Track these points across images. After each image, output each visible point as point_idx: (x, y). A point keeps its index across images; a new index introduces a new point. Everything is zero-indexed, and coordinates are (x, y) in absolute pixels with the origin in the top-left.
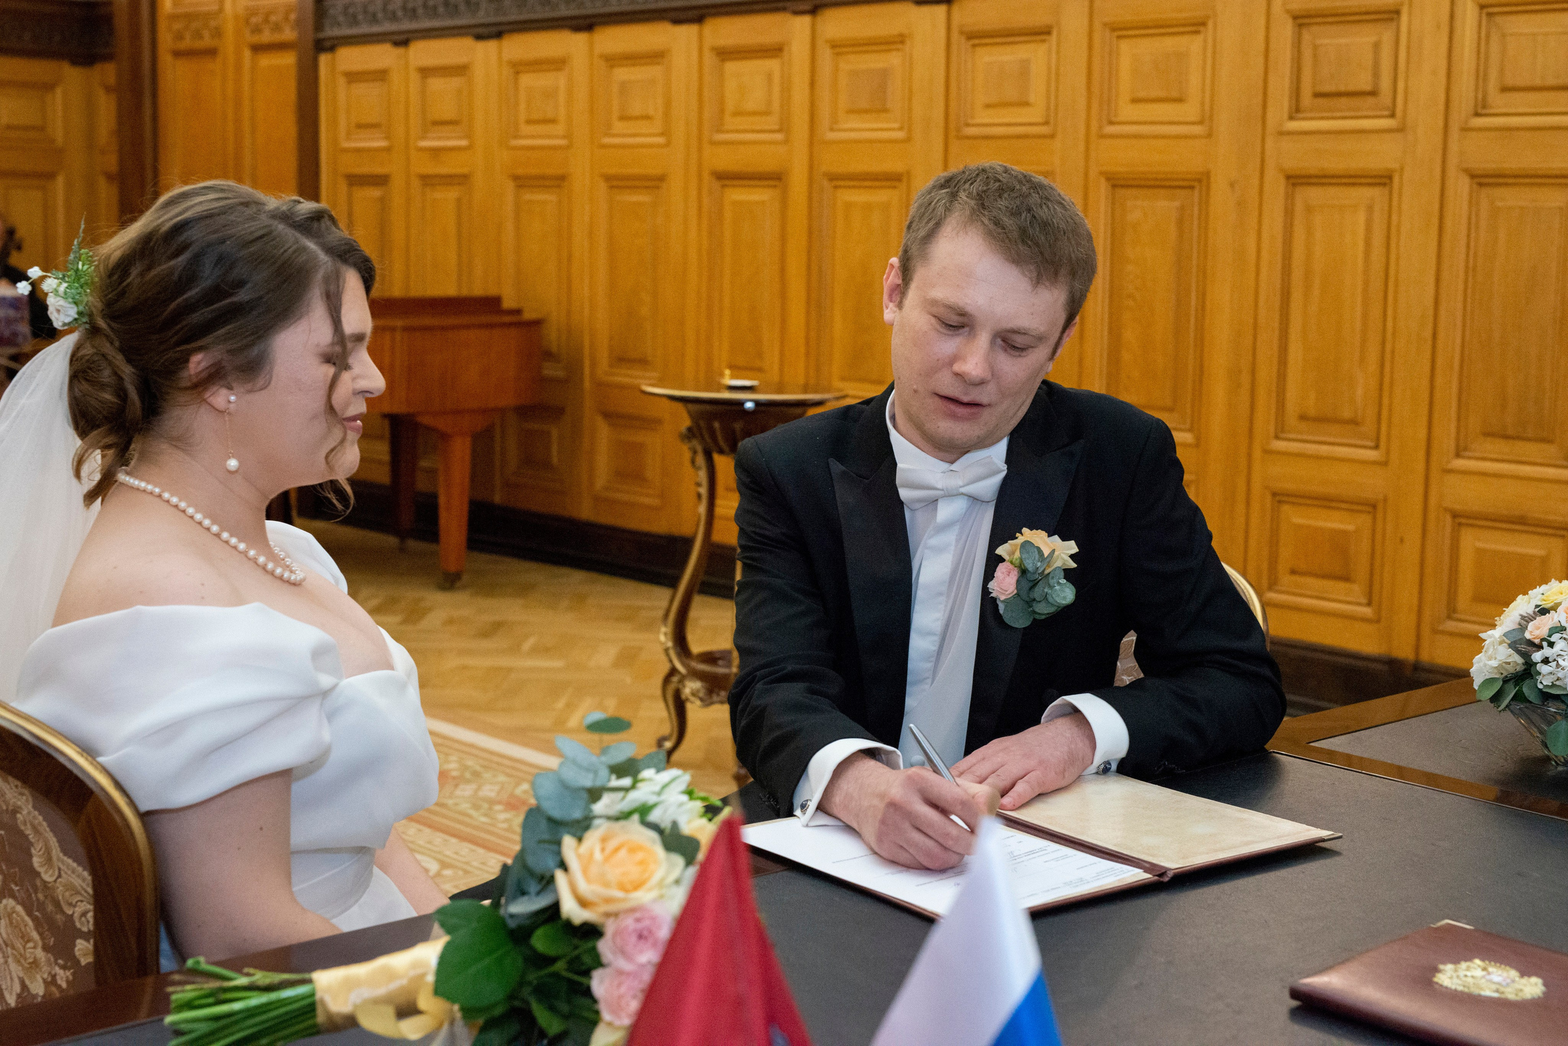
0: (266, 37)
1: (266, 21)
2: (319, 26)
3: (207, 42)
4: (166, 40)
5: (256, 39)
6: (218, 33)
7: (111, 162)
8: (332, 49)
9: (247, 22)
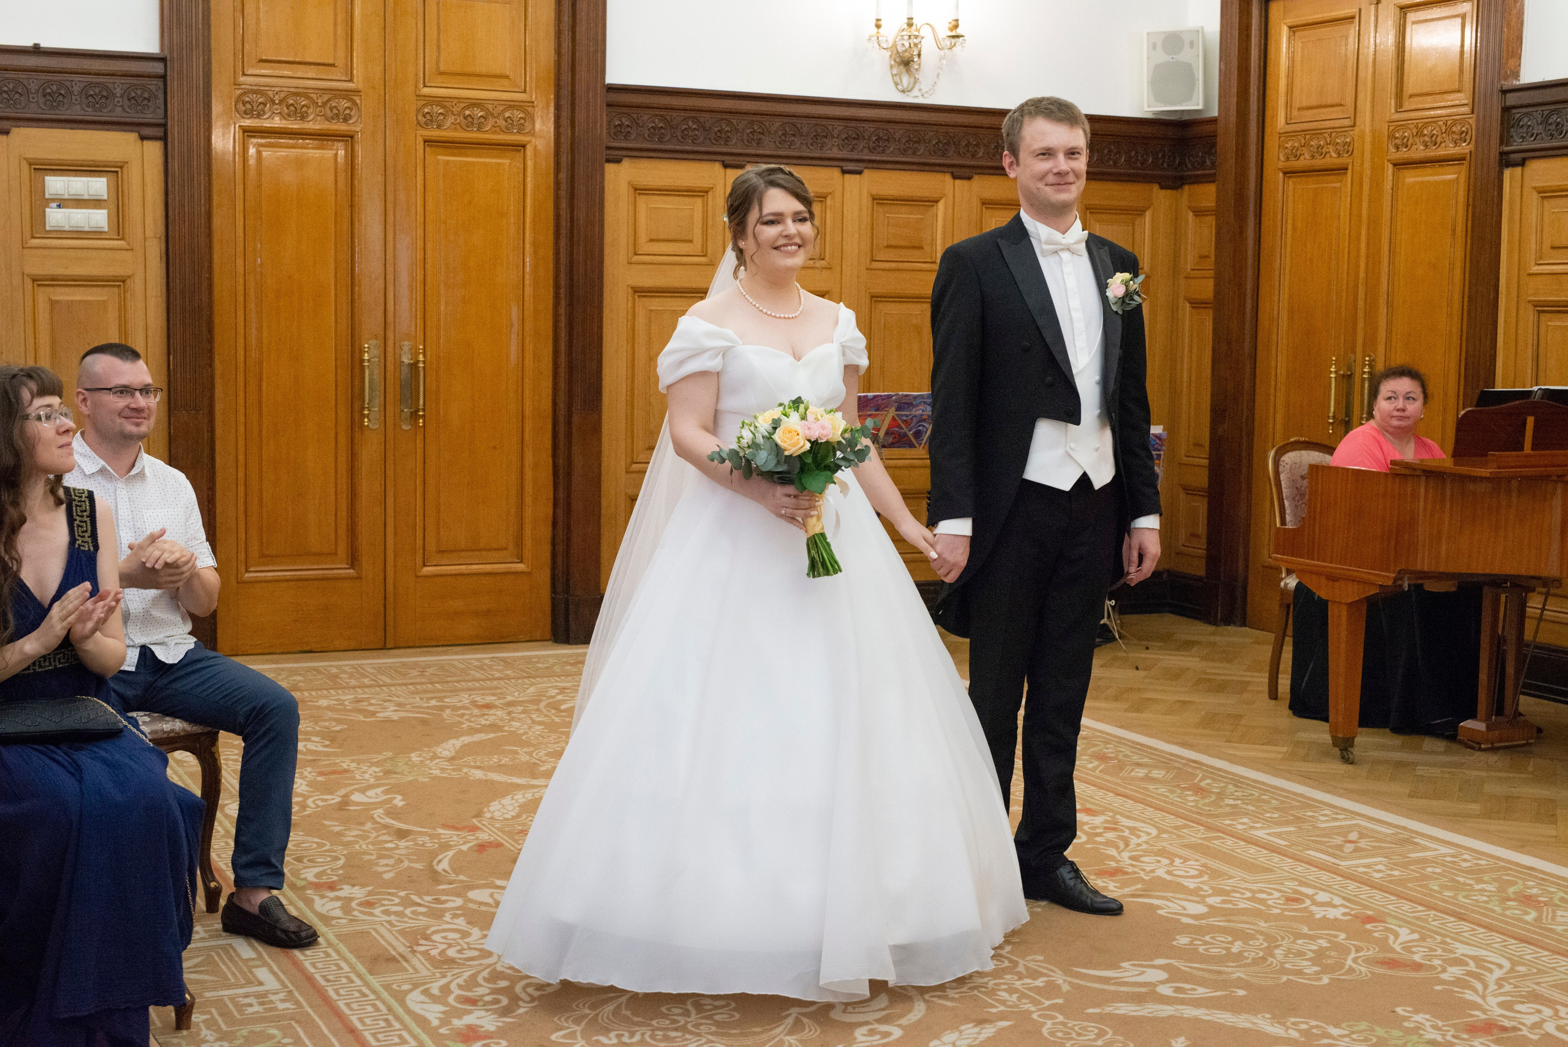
0: (1418, 152)
1: (1420, 134)
2: (1504, 139)
3: (1332, 159)
4: (1275, 158)
5: (1404, 154)
6: (1348, 149)
7: (1206, 288)
8: (1522, 163)
9: (1391, 137)
